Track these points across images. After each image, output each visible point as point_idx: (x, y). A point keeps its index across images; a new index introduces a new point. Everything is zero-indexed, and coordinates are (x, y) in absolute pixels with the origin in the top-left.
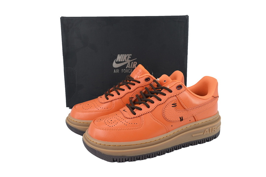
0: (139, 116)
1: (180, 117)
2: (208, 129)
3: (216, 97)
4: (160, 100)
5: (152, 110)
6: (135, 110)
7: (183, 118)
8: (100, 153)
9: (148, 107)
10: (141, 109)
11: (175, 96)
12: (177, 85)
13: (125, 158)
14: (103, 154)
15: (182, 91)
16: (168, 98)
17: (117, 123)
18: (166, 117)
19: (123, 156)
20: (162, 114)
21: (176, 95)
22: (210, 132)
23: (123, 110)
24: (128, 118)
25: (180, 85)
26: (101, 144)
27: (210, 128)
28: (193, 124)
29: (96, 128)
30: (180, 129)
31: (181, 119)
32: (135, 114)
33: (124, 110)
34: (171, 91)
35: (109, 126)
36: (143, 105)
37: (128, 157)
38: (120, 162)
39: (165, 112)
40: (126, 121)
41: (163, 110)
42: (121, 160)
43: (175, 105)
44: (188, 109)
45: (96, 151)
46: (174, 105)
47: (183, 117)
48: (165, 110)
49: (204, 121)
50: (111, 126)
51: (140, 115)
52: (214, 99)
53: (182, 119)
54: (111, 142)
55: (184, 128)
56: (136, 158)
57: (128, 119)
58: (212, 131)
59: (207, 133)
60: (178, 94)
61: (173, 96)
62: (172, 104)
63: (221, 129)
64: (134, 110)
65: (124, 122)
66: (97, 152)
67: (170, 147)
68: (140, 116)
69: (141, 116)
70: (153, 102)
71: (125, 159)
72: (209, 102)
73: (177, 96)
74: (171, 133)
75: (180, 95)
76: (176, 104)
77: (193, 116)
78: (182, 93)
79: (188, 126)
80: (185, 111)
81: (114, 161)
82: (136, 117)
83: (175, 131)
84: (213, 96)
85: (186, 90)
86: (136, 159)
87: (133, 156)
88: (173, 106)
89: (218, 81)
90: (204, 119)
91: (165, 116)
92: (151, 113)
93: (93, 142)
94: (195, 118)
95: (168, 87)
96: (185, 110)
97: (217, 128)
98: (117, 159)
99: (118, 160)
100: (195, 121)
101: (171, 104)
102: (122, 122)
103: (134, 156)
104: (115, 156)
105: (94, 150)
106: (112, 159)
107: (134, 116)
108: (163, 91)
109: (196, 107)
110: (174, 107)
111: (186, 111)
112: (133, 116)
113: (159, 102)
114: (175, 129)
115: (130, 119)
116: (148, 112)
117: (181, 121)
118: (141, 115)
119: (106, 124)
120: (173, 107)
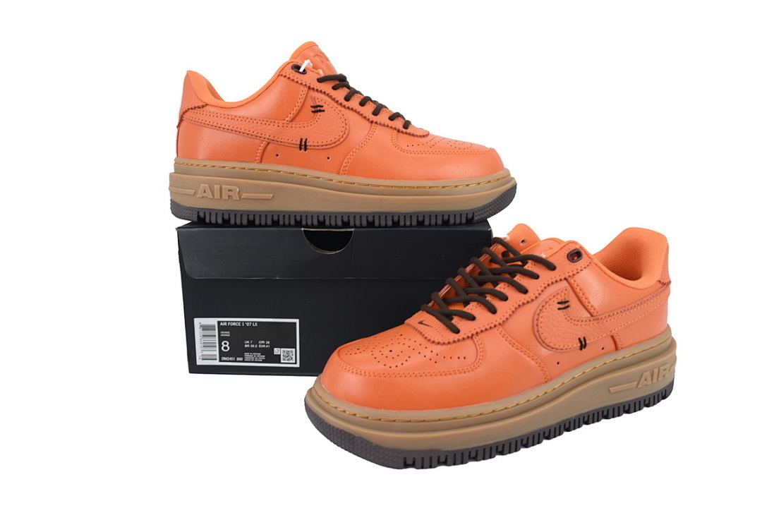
0: (470, 335)
1: (579, 339)
2: (648, 373)
3: (665, 284)
4: (524, 291)
5: (505, 319)
6: (456, 321)
7: (587, 342)
8: (366, 445)
9: (493, 311)
10: (472, 318)
11: (565, 279)
12: (569, 251)
13: (439, 457)
14: (377, 446)
15: (583, 266)
16: (546, 285)
17: (408, 358)
18: (543, 339)
19: (432, 451)
20: (534, 331)
21: (567, 277)
22: (655, 380)
23: (419, 323)
24: (439, 343)
25: (575, 250)
26: (367, 418)
27: (655, 370)
28: (609, 360)
29: (351, 371)
30: (577, 374)
31: (583, 345)
32: (457, 331)
33: (421, 323)
34: (551, 267)
35: (388, 367)
36: (478, 306)
38: (422, 467)
39: (540, 325)
40: (434, 351)
41: (535, 320)
42: (427, 462)
44: (601, 317)
45: (354, 437)
46: (564, 304)
47: (586, 338)
48: (540, 319)
49: (637, 350)
50: (393, 367)
51: (473, 335)
53: (583, 343)
54: (398, 412)
55: (588, 369)
56: (466, 456)
57: (439, 346)
58: (660, 376)
60: (574, 275)
61: (558, 280)
62: (559, 303)
63: (676, 374)
64: (453, 321)
65: (428, 354)
66: (359, 441)
67: (554, 422)
68: (472, 337)
69: (474, 337)
70: (504, 298)
71: (437, 459)
72: (650, 296)
73: (569, 279)
74: (556, 385)
75: (577, 277)
77: (612, 337)
78: (582, 272)
79: (598, 364)
80: (592, 322)
81: (406, 466)
82: (461, 338)
83: (566, 379)
84: (660, 281)
85: (592, 263)
86: (467, 458)
87: (458, 451)
88: (561, 306)
89: (669, 242)
90: (637, 343)
91: (542, 335)
92: (501, 329)
93: (344, 411)
94: (617, 340)
95: (543, 256)
96: (592, 319)
97: (669, 370)
98: (414, 459)
99: (418, 462)
101: (556, 301)
102: (422, 355)
103: (461, 450)
104: (410, 452)
105: (350, 434)
106: (402, 461)
107: (456, 337)
108: (530, 266)
109: (621, 310)
111: (595, 322)
112: (453, 337)
113: (522, 298)
114: (567, 370)
115: (444, 346)
116: (495, 326)
117: (581, 349)
118: (475, 333)
119: (377, 360)
120: (562, 311)
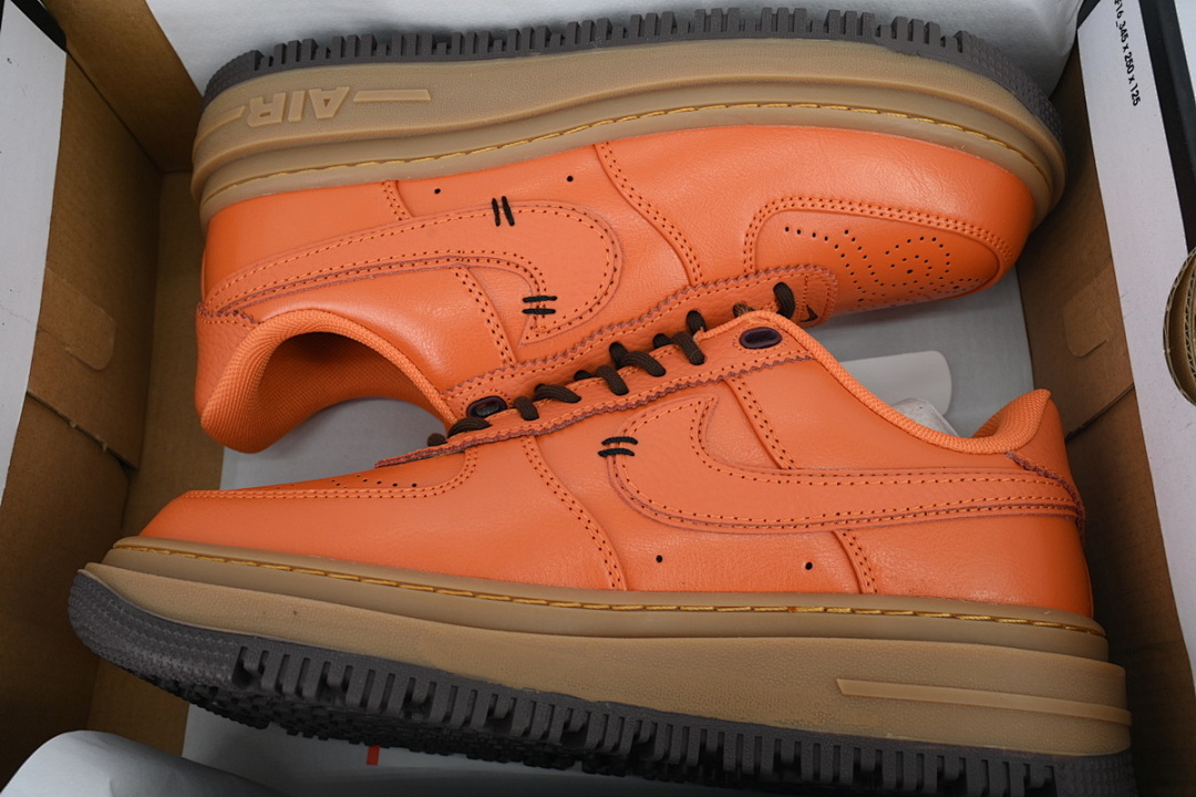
37: (877, 39)
43: (534, 306)
52: (250, 300)
59: (327, 95)
76: (525, 311)
100: (397, 182)
110: (543, 293)
